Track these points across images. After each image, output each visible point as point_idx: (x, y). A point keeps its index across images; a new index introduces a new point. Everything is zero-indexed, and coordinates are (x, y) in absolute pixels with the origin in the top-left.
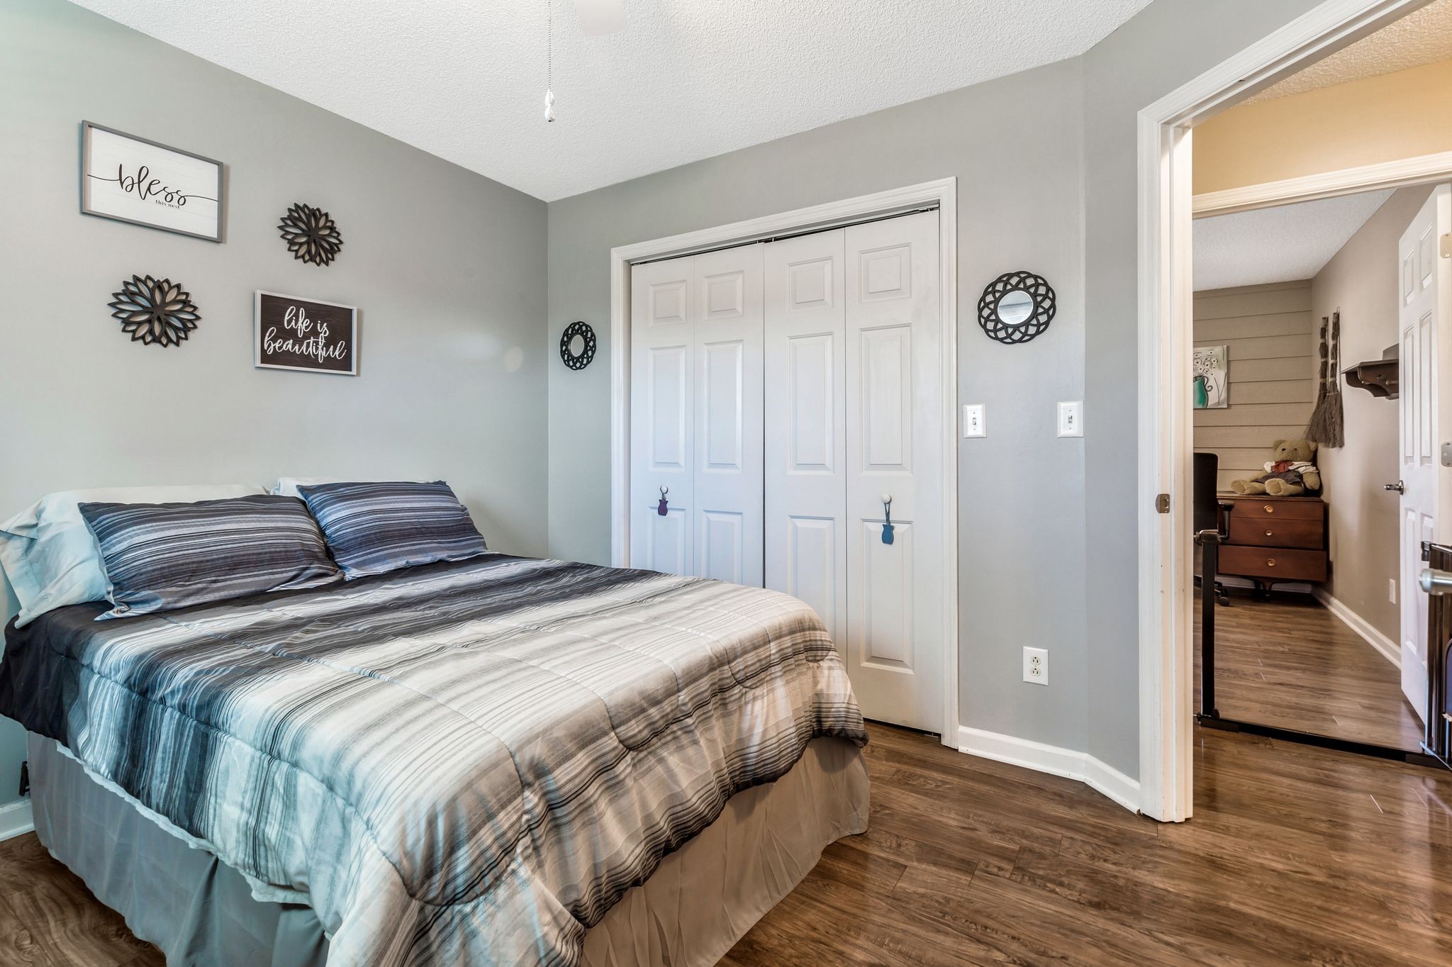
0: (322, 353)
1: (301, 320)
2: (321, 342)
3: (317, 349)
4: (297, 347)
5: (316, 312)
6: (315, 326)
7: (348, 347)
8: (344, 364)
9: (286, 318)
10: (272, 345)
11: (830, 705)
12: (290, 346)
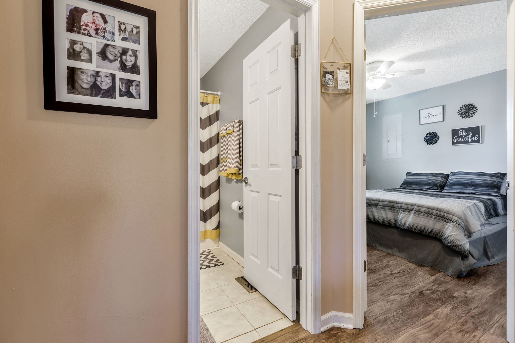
0: (470, 139)
1: (463, 133)
2: (470, 136)
3: (469, 139)
4: (463, 139)
5: (467, 130)
6: (468, 133)
7: (479, 136)
8: (478, 141)
9: (459, 133)
10: (456, 140)
11: (445, 235)
12: (461, 140)
